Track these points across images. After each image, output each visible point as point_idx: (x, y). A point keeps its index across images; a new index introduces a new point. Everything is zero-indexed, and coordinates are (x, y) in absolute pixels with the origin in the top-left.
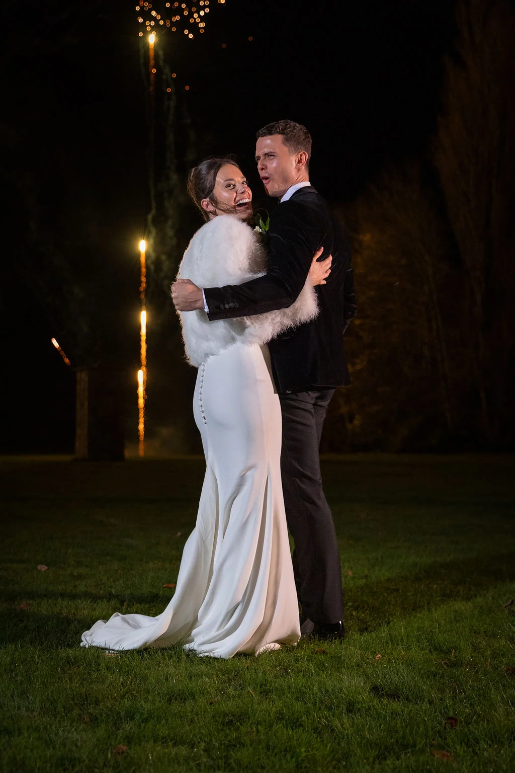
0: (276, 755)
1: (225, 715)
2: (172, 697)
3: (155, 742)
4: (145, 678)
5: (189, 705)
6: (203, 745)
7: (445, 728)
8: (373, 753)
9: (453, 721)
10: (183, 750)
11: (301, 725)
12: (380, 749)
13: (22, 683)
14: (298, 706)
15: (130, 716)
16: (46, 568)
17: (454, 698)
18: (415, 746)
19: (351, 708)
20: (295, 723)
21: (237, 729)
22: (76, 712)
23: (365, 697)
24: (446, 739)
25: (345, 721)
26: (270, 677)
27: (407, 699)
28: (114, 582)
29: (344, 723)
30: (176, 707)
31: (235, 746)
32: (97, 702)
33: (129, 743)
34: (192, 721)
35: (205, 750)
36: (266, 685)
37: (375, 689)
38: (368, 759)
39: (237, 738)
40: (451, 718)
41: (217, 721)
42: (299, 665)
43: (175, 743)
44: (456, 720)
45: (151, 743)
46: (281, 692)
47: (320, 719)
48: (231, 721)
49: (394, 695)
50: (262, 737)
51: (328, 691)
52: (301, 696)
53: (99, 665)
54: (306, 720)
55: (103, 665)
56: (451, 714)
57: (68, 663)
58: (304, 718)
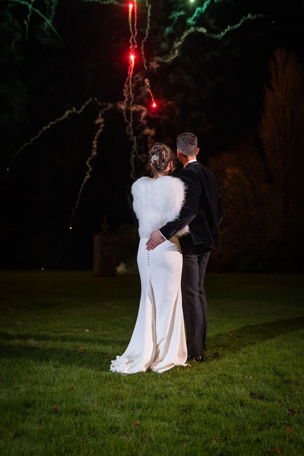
0: (210, 427)
1: (183, 406)
2: (157, 397)
3: (152, 419)
4: (143, 387)
5: (165, 401)
6: (175, 422)
7: (289, 415)
8: (256, 428)
9: (292, 412)
10: (166, 424)
11: (219, 412)
12: (259, 425)
13: (87, 389)
14: (217, 402)
15: (139, 407)
16: (89, 331)
17: (290, 399)
18: (276, 424)
19: (242, 404)
20: (217, 412)
21: (190, 414)
22: (114, 403)
23: (248, 399)
24: (290, 421)
25: (240, 410)
26: (201, 388)
27: (267, 399)
28: (121, 338)
29: (240, 411)
30: (159, 402)
31: (190, 422)
32: (122, 399)
33: (141, 420)
34: (168, 409)
35: (176, 424)
36: (199, 391)
37: (251, 394)
38: (254, 430)
39: (190, 418)
40: (291, 410)
41: (179, 409)
42: (214, 381)
43: (162, 420)
44: (294, 411)
45: (151, 420)
46: (207, 395)
47: (228, 409)
48: (186, 409)
49: (262, 397)
50: (202, 418)
51: (229, 395)
52: (217, 397)
53: (121, 380)
54: (222, 410)
55: (122, 379)
56: (291, 408)
57: (106, 379)
58: (220, 409)
